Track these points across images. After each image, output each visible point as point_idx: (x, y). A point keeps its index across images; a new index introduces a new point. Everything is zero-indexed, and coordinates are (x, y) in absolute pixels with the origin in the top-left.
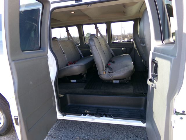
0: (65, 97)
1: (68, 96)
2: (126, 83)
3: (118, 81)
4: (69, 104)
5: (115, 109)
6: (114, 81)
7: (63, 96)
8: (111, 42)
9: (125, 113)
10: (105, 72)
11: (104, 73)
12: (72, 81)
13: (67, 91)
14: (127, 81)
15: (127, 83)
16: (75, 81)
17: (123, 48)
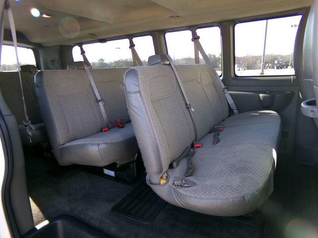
8: (233, 75)
10: (167, 178)
11: (163, 182)
12: (106, 172)
16: (112, 173)
17: (262, 94)
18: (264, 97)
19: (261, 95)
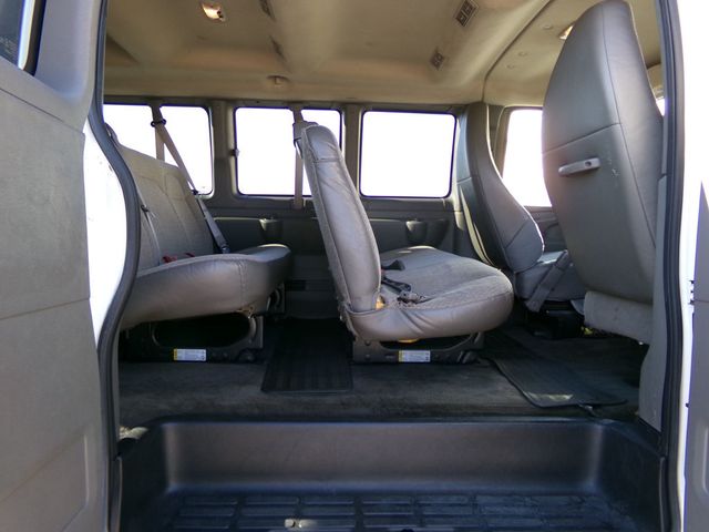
0: (153, 440)
1: (171, 431)
2: (461, 362)
3: (423, 356)
4: (173, 485)
5: (453, 500)
6: (406, 356)
7: (144, 436)
9: (514, 516)
10: (384, 301)
11: (379, 305)
12: (182, 354)
13: (163, 406)
14: (466, 351)
15: (469, 363)
16: (200, 354)
17: (410, 220)
18: (414, 226)
19: (408, 223)
